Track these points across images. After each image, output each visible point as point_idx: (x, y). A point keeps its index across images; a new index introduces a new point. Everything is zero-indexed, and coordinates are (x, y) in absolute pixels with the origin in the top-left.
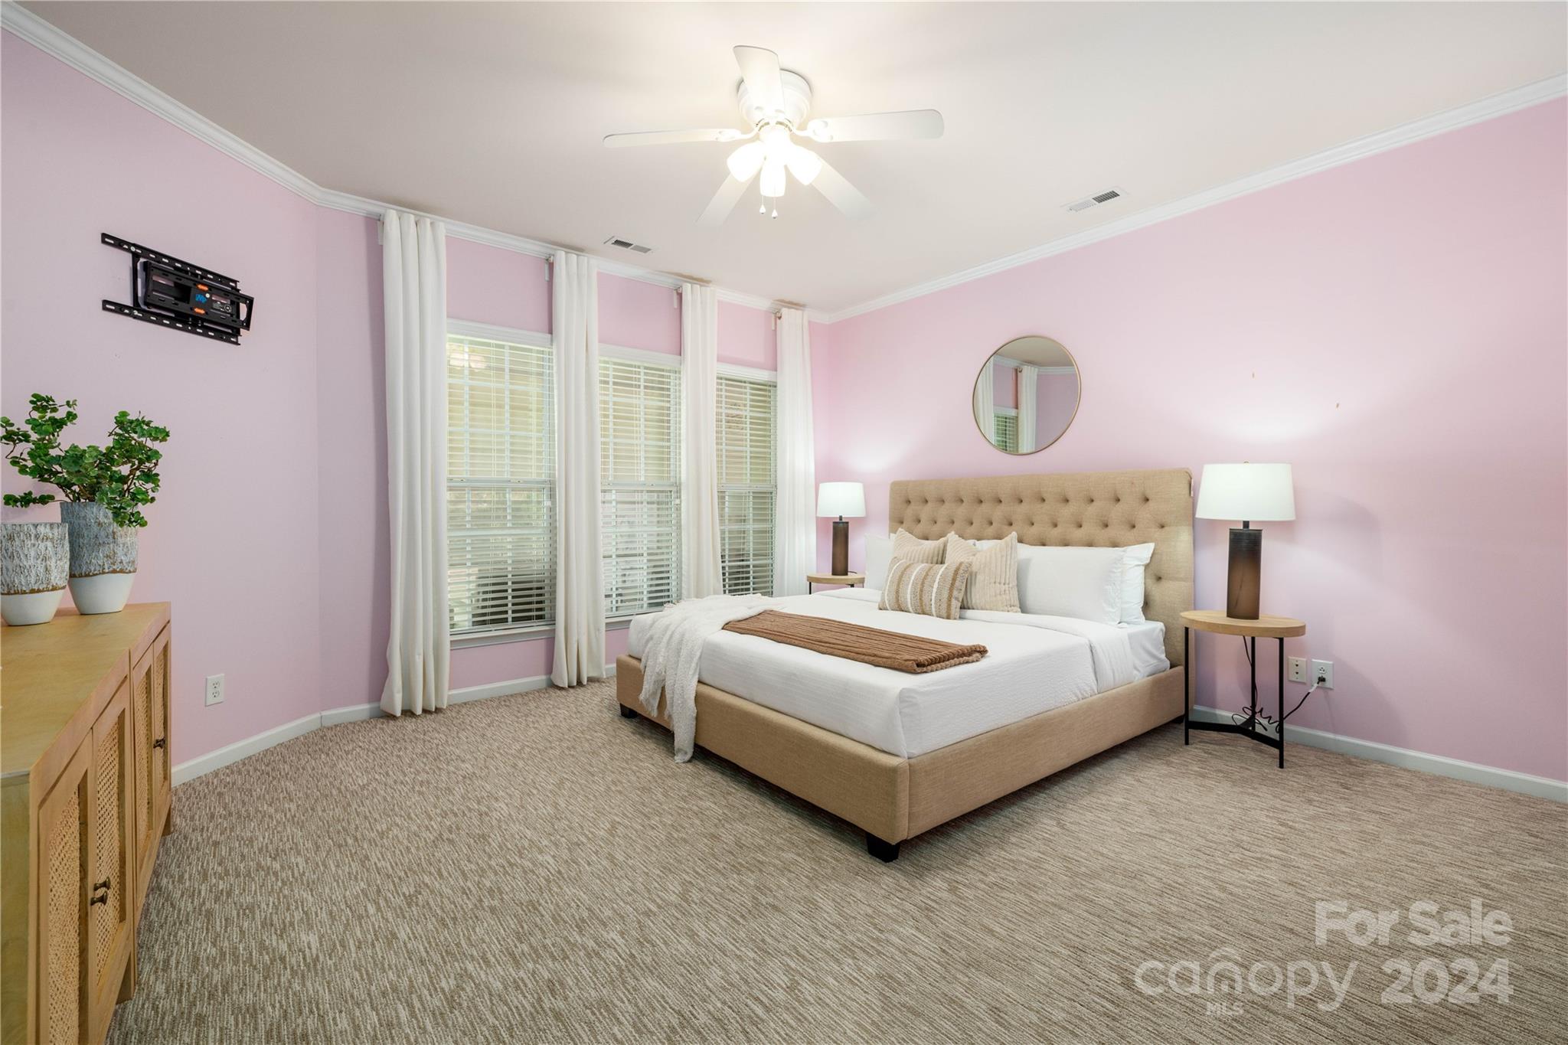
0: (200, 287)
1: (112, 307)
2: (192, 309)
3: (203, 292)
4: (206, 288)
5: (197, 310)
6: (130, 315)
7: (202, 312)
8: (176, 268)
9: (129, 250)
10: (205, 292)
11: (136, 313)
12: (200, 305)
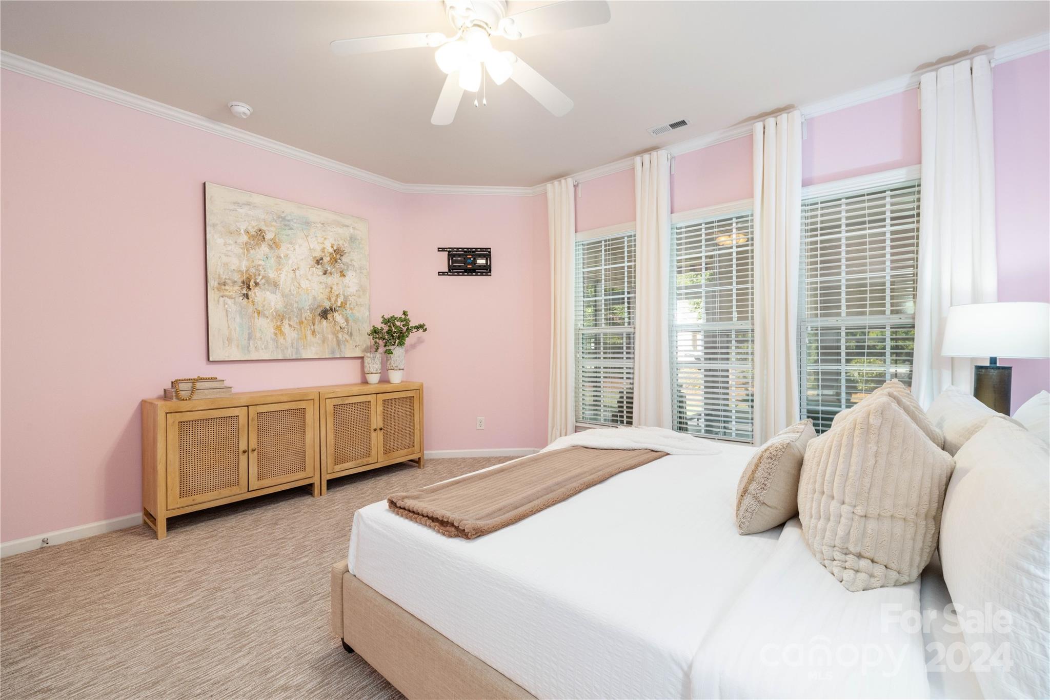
0: (468, 256)
1: (442, 274)
2: (467, 266)
3: (470, 258)
4: (470, 256)
5: (468, 266)
6: (448, 275)
7: (471, 266)
8: (465, 252)
9: (447, 251)
10: (471, 258)
11: (449, 273)
12: (469, 264)
